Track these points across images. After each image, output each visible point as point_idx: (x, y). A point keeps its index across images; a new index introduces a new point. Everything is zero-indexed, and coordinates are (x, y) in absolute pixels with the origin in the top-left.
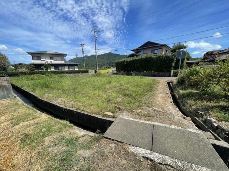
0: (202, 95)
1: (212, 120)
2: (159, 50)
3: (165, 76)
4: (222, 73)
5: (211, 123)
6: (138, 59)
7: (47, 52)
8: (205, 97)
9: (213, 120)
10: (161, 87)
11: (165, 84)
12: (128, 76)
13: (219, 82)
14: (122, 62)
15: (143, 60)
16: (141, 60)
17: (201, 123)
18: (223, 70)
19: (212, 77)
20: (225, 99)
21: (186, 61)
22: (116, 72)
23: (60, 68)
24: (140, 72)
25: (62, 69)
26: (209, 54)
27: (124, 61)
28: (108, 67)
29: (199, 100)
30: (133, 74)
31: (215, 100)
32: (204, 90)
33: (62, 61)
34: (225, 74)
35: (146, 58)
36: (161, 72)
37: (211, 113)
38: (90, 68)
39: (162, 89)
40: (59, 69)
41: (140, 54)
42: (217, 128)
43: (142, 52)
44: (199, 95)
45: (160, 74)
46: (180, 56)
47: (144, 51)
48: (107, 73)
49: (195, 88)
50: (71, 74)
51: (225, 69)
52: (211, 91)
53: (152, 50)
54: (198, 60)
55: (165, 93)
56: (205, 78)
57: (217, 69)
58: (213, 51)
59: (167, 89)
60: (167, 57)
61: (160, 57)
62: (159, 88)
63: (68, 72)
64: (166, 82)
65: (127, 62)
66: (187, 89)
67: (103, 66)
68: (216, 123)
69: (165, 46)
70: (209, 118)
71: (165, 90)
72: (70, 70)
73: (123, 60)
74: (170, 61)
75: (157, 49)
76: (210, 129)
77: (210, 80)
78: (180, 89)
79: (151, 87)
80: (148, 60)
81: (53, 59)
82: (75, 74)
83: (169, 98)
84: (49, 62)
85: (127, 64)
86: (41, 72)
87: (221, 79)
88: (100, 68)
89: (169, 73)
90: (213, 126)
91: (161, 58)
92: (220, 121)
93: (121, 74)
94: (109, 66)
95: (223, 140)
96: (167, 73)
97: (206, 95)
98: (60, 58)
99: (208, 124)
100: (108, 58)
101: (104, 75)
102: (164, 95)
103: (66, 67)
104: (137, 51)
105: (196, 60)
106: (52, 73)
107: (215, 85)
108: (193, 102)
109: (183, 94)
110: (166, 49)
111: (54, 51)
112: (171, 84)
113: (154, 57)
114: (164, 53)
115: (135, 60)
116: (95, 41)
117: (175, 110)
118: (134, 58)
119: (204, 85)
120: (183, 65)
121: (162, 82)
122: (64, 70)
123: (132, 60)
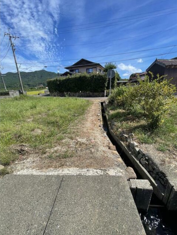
0: (127, 115)
1: (134, 144)
2: (93, 69)
3: (99, 97)
4: (142, 92)
5: (134, 147)
6: (72, 78)
8: (130, 117)
9: (136, 144)
10: (94, 108)
11: (98, 105)
12: (61, 98)
13: (140, 101)
14: (54, 81)
15: (77, 79)
16: (75, 79)
17: (126, 147)
18: (143, 89)
19: (134, 96)
20: (144, 118)
21: (116, 81)
22: (49, 93)
24: (76, 93)
26: (133, 76)
27: (57, 80)
28: (43, 88)
29: (124, 121)
30: (67, 96)
31: (137, 119)
32: (129, 109)
34: (144, 93)
35: (80, 77)
36: (96, 92)
37: (134, 135)
38: (18, 88)
39: (94, 111)
41: (75, 72)
42: (139, 152)
43: (77, 71)
44: (125, 115)
45: (95, 94)
46: (110, 75)
47: (78, 69)
48: (39, 94)
49: (123, 107)
51: (144, 88)
52: (134, 110)
53: (87, 69)
54: (126, 81)
55: (96, 115)
56: (129, 98)
57: (138, 88)
58: (136, 73)
59: (99, 110)
60: (100, 76)
61: (93, 76)
62: (91, 109)
64: (100, 102)
65: (60, 81)
66: (116, 109)
67: (36, 86)
68: (138, 147)
69: (99, 65)
70: (132, 142)
71: (97, 112)
73: (55, 79)
74: (103, 81)
75: (92, 67)
76: (133, 155)
77: (133, 100)
78: (110, 110)
79: (83, 110)
80: (82, 79)
83: (98, 121)
85: (60, 83)
87: (141, 98)
88: (32, 89)
89: (102, 93)
90: (135, 151)
91: (95, 77)
92: (141, 144)
93: (53, 96)
94: (44, 86)
95: (144, 167)
96: (101, 93)
97: (130, 115)
99: (131, 148)
100: (41, 77)
101: (32, 98)
102: (94, 118)
104: (72, 69)
105: (124, 81)
107: (136, 104)
108: (119, 124)
109: (112, 115)
110: (100, 69)
112: (104, 104)
113: (89, 76)
114: (98, 73)
115: (69, 79)
116: (14, 50)
117: (102, 136)
118: (68, 77)
119: (129, 104)
120: (114, 85)
121: (96, 102)
123: (66, 79)
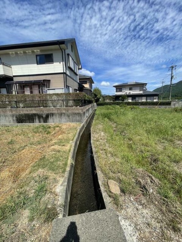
7: (128, 84)
23: (137, 99)
25: (138, 100)
33: (140, 91)
40: (135, 100)
50: (145, 105)
63: (142, 104)
72: (148, 101)
81: (132, 90)
82: (150, 106)
84: (128, 93)
86: (118, 102)
98: (139, 88)
103: (143, 98)
106: (125, 104)
111: (135, 81)
122: (141, 101)
